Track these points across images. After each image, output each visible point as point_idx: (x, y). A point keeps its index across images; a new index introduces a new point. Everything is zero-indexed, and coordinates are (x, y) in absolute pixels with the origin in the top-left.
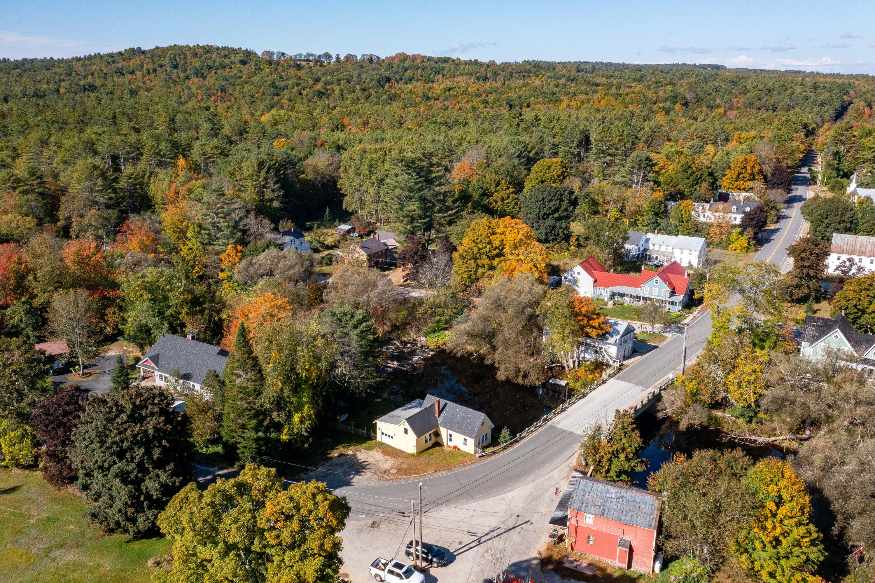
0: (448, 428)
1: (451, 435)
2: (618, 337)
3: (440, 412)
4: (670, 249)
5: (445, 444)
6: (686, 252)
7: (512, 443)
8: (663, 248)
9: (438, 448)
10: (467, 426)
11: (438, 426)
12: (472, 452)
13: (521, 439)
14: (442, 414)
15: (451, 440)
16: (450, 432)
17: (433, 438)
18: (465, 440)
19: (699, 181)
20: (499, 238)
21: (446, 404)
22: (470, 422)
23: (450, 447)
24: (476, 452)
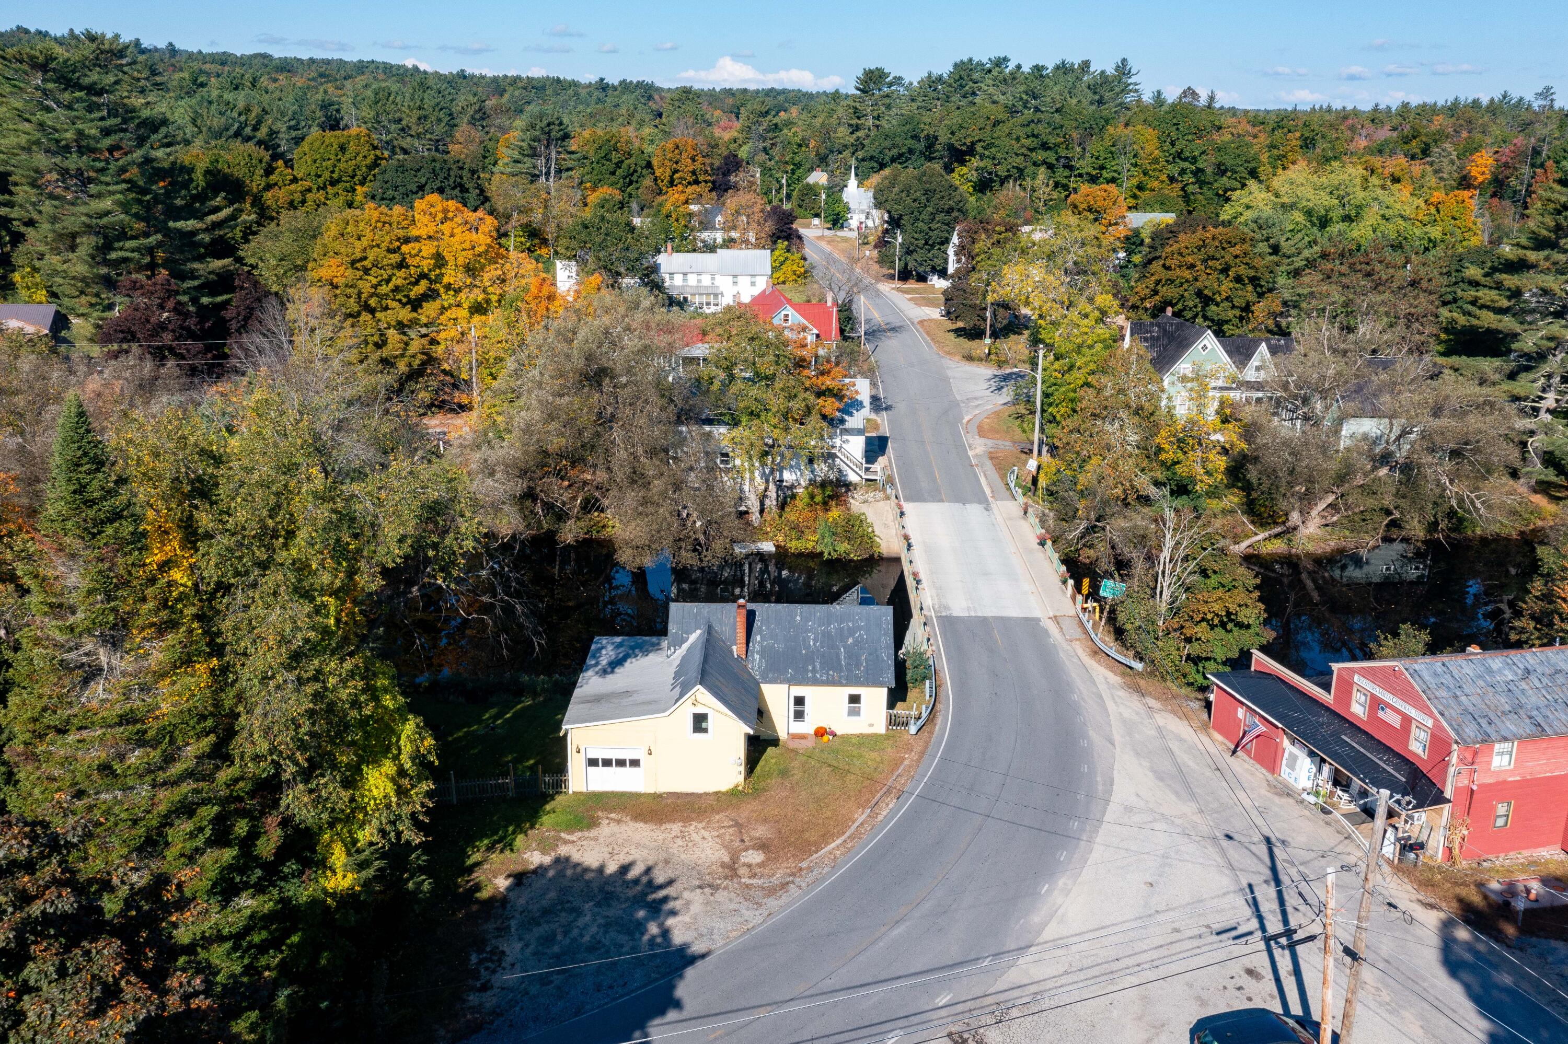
0: (785, 683)
1: (799, 701)
4: (706, 280)
5: (783, 733)
6: (744, 281)
8: (692, 280)
10: (853, 656)
14: (754, 647)
15: (799, 715)
16: (793, 691)
18: (854, 699)
19: (634, 178)
20: (428, 249)
21: (754, 614)
22: (857, 642)
23: (802, 737)
24: (892, 723)
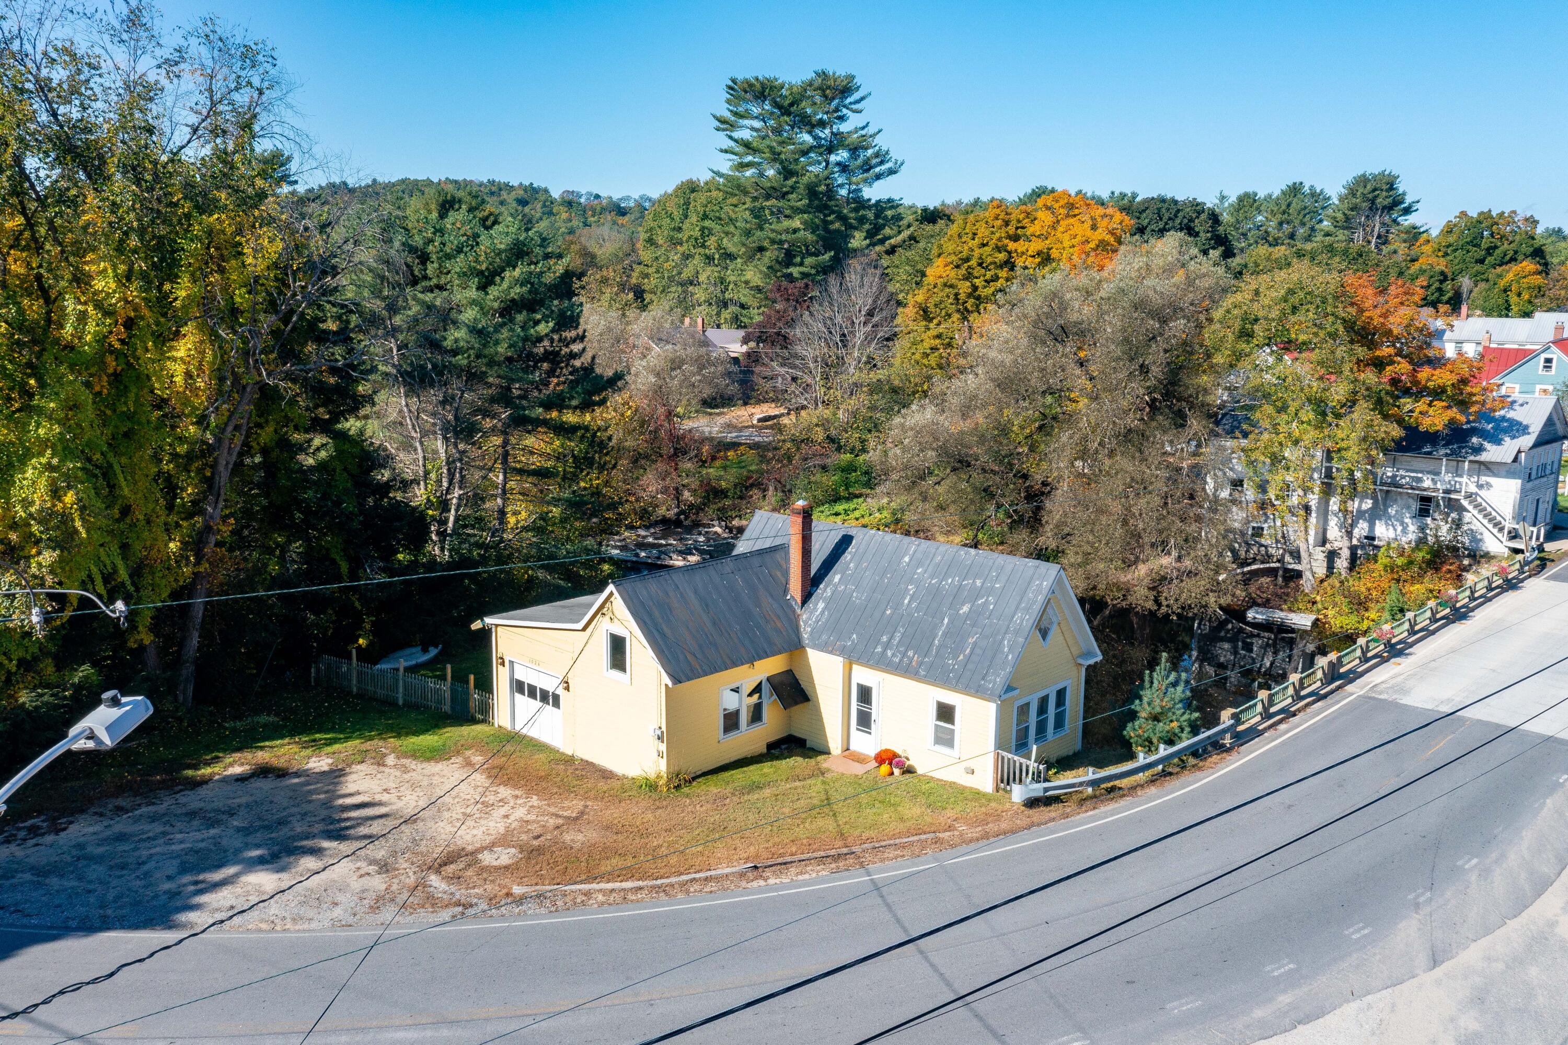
0: (852, 657)
1: (865, 694)
2: (1527, 441)
3: (812, 584)
5: (835, 743)
7: (1198, 753)
9: (796, 762)
10: (959, 634)
11: (795, 647)
12: (985, 781)
13: (1243, 738)
14: (824, 590)
15: (865, 721)
16: (863, 675)
17: (772, 713)
18: (945, 713)
21: (846, 541)
22: (976, 615)
23: (860, 759)
24: (1007, 778)
